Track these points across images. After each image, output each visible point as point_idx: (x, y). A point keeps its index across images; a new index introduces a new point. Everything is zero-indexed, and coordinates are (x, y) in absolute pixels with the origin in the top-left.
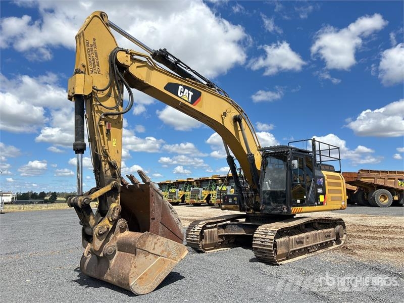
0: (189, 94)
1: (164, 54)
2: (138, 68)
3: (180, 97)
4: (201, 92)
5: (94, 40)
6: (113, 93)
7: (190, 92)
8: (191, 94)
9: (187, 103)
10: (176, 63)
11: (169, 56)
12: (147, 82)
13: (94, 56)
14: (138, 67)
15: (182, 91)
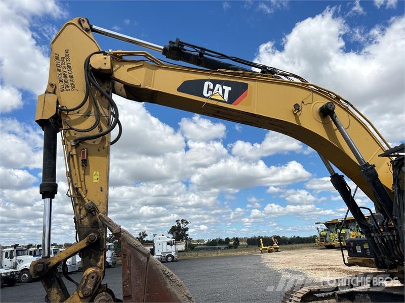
0: (223, 91)
1: (176, 45)
2: (130, 72)
3: (207, 98)
4: (247, 84)
5: (67, 51)
6: (93, 111)
7: (224, 87)
8: (228, 89)
9: (220, 104)
10: (201, 55)
11: (185, 47)
12: (147, 87)
13: (67, 70)
14: (129, 70)
15: (211, 87)
